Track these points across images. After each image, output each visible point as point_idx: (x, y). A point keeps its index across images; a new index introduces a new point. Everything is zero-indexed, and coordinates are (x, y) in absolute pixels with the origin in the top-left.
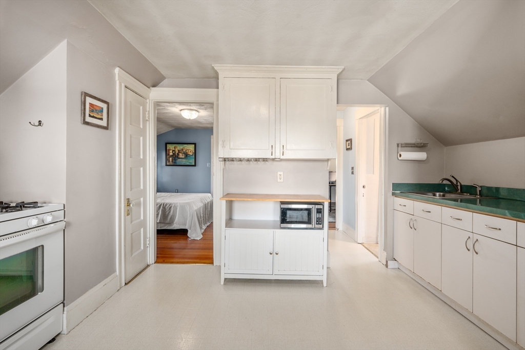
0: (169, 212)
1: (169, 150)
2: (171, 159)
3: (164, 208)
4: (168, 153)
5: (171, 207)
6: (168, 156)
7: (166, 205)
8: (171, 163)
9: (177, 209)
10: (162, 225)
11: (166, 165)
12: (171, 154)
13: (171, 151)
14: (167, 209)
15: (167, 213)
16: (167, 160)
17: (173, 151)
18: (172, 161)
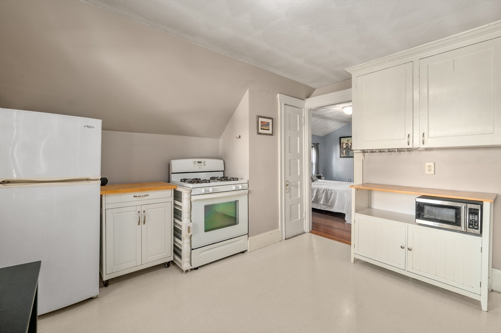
0: (330, 197)
1: (343, 143)
2: (344, 151)
3: (327, 193)
4: (341, 146)
5: (331, 193)
6: (342, 149)
7: (328, 191)
8: (345, 155)
9: (336, 195)
10: (325, 207)
11: (341, 157)
12: (345, 147)
13: (344, 144)
14: (329, 194)
15: (329, 197)
16: (341, 152)
17: (346, 144)
18: (346, 153)
